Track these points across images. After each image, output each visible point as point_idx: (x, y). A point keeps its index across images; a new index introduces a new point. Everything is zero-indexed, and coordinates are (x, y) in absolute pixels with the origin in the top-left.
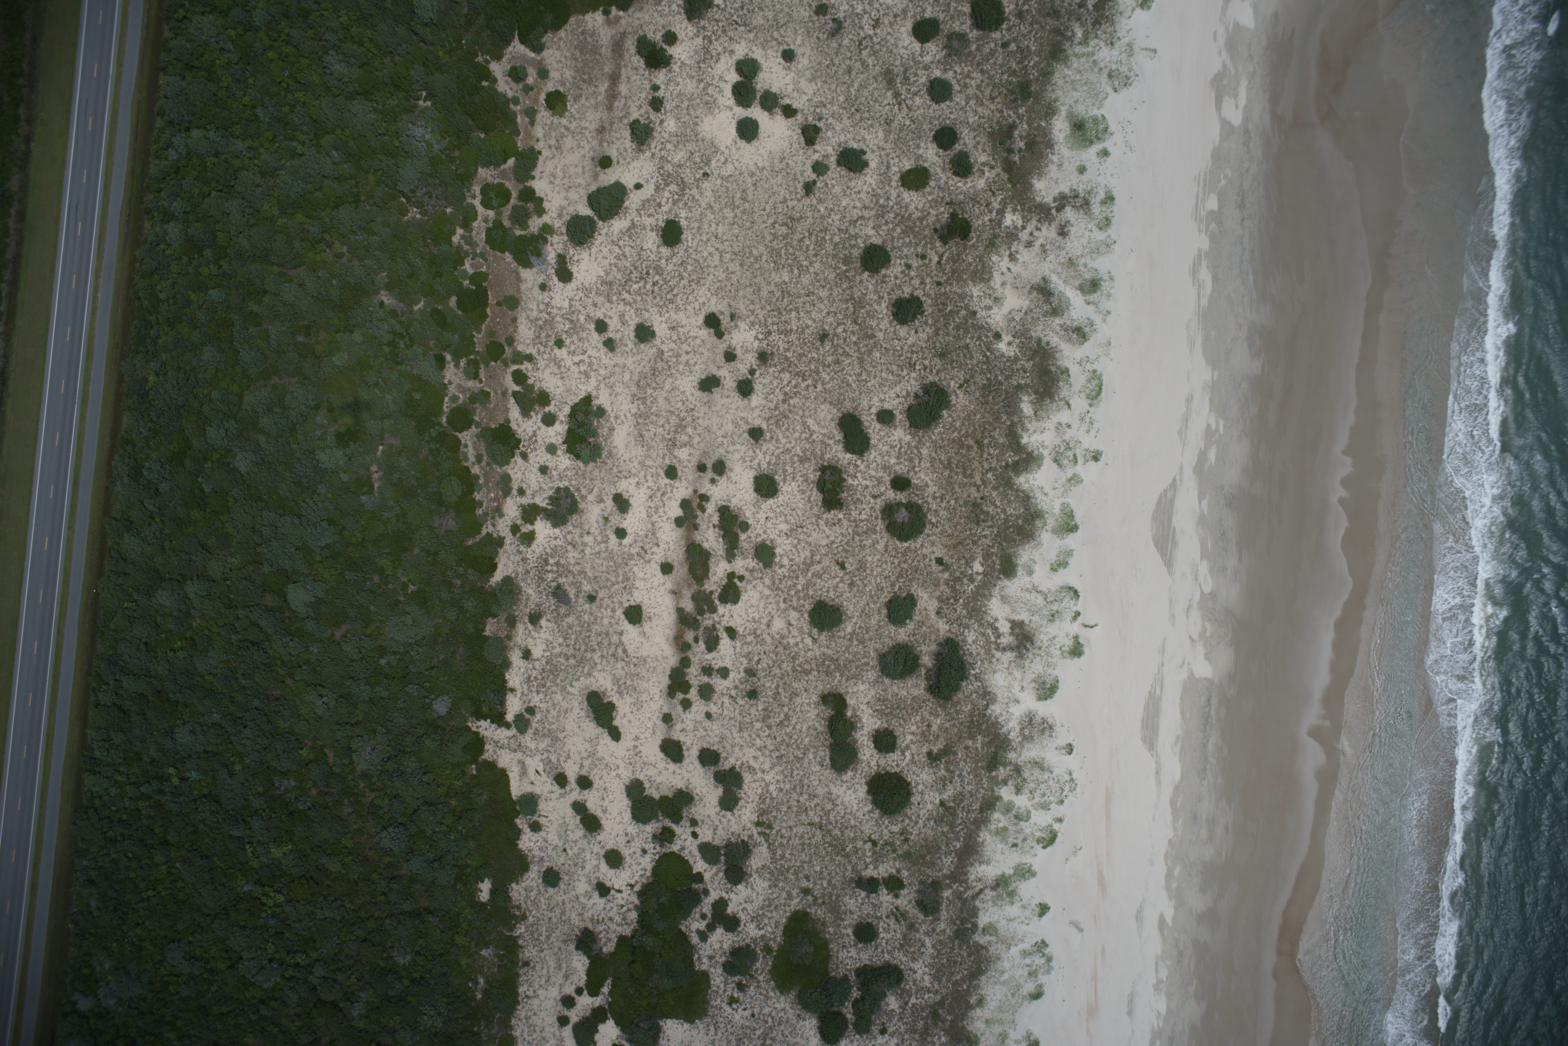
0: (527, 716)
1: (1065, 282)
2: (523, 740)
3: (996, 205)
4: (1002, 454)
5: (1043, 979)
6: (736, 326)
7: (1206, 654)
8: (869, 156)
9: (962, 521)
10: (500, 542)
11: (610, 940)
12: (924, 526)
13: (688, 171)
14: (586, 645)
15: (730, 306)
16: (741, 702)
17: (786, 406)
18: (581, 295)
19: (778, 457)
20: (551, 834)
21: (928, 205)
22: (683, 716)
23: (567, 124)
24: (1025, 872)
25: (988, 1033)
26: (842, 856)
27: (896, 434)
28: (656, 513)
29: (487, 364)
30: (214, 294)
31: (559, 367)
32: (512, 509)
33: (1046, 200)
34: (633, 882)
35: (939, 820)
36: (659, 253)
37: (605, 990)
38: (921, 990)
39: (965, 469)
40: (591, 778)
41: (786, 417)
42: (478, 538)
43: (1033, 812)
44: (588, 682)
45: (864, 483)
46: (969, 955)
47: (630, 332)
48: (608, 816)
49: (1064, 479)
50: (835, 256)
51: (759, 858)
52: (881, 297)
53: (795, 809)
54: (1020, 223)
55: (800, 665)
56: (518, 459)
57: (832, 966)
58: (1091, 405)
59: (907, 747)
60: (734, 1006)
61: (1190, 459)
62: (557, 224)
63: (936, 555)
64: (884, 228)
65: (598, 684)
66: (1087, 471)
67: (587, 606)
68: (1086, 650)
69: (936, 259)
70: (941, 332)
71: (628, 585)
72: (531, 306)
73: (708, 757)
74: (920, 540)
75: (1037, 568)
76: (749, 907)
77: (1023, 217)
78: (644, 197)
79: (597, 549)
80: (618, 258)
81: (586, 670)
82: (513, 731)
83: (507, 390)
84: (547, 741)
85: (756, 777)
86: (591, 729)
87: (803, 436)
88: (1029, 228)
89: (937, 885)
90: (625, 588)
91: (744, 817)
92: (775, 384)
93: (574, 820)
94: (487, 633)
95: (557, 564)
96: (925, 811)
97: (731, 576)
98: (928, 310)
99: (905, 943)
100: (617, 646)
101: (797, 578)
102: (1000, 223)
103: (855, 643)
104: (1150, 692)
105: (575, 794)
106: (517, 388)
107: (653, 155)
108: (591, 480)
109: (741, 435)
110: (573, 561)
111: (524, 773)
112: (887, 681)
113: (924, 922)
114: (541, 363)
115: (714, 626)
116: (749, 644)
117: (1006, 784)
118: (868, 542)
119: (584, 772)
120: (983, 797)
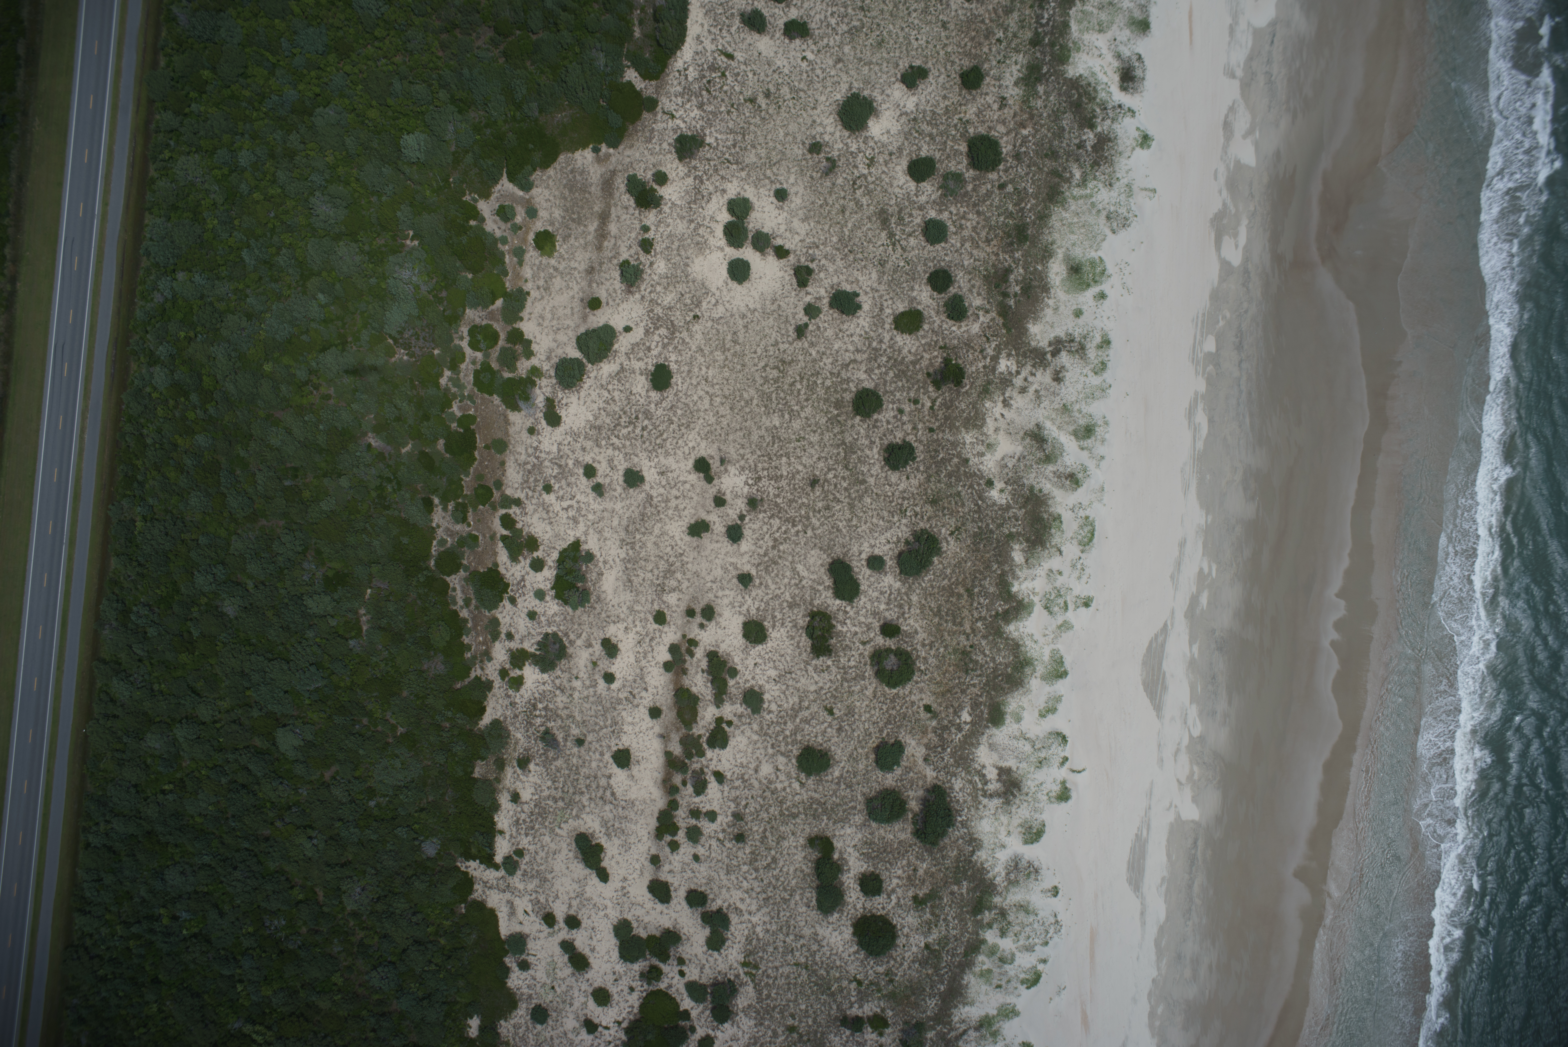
0: (516, 858)
1: (1059, 428)
2: (511, 881)
3: (990, 352)
4: (992, 603)
6: (726, 470)
7: (1193, 797)
8: (862, 298)
9: (951, 669)
10: (488, 686)
12: (913, 673)
13: (678, 313)
14: (575, 787)
15: (720, 450)
16: (728, 845)
17: (775, 552)
18: (569, 439)
19: (767, 603)
20: (540, 973)
21: (921, 349)
22: (671, 857)
23: (556, 264)
24: (1009, 1012)
26: (828, 995)
27: (886, 580)
28: (644, 658)
29: (475, 509)
30: (201, 440)
31: (548, 512)
32: (500, 653)
33: (1041, 344)
34: (620, 1019)
35: (924, 963)
36: (648, 397)
39: (954, 617)
40: (579, 917)
41: (776, 563)
42: (467, 681)
43: (1018, 954)
44: (576, 824)
45: (853, 629)
47: (618, 477)
48: (596, 955)
49: (1054, 626)
50: (826, 400)
51: (745, 998)
52: (872, 443)
53: (781, 950)
54: (1014, 368)
55: (787, 809)
56: (506, 603)
58: (1082, 552)
59: (893, 891)
61: (1182, 603)
62: (546, 367)
63: (924, 702)
64: (876, 371)
65: (587, 826)
66: (1078, 617)
67: (575, 750)
68: (1073, 794)
69: (929, 404)
70: (933, 479)
71: (616, 729)
72: (519, 450)
73: (696, 898)
74: (908, 687)
75: (1026, 715)
76: (735, 1045)
77: (1018, 362)
78: (633, 341)
79: (586, 693)
80: (607, 402)
81: (574, 813)
82: (502, 873)
83: (495, 534)
84: (536, 882)
85: (743, 919)
86: (579, 869)
87: (793, 582)
88: (1023, 374)
89: (920, 1027)
90: (613, 732)
91: (730, 957)
92: (765, 529)
93: (562, 959)
94: (476, 775)
95: (546, 708)
96: (910, 953)
97: (719, 720)
98: (920, 456)
100: (605, 789)
101: (785, 723)
102: (994, 369)
103: (843, 787)
104: (1137, 835)
105: (564, 933)
106: (505, 532)
107: (643, 297)
108: (580, 624)
109: (730, 581)
110: (561, 705)
111: (512, 913)
112: (874, 825)
114: (530, 508)
115: (702, 769)
116: (737, 788)
117: (991, 928)
118: (857, 688)
119: (572, 912)
120: (968, 941)
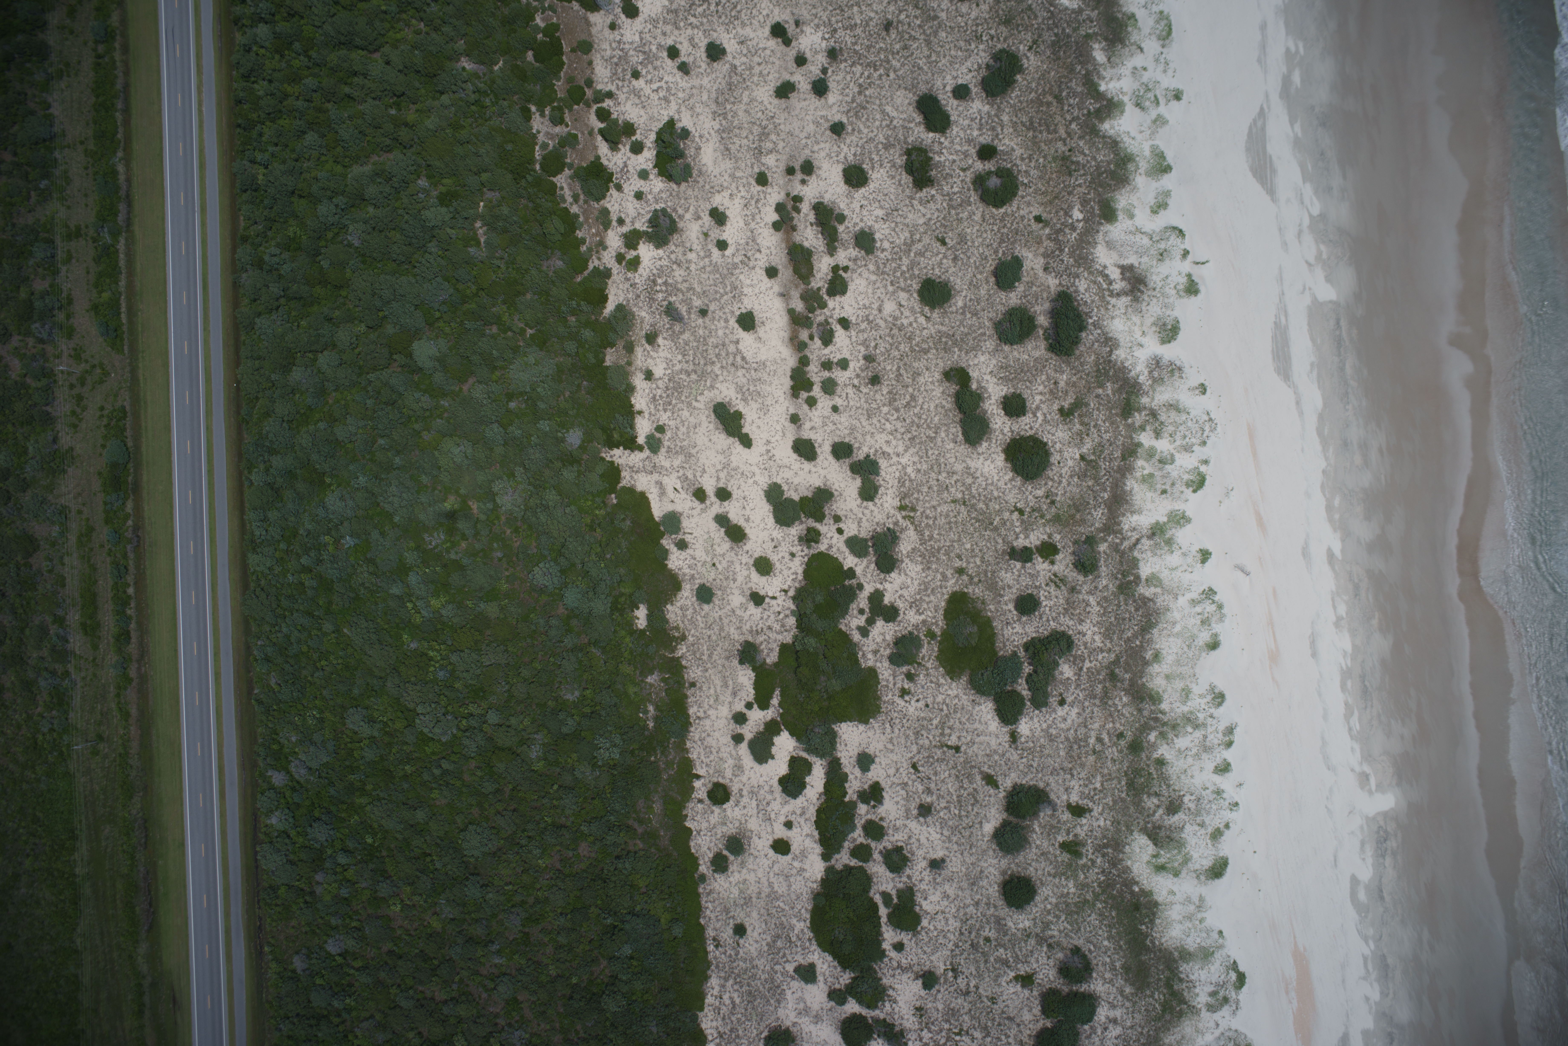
0: (658, 435)
2: (657, 461)
4: (1082, 103)
5: (1217, 628)
6: (802, 31)
7: (1326, 277)
9: (1054, 176)
10: (607, 274)
11: (771, 650)
12: (1017, 188)
14: (705, 358)
15: (793, 14)
16: (865, 390)
17: (862, 98)
18: (649, 26)
19: (863, 147)
20: (698, 551)
22: (810, 414)
24: (1180, 519)
25: (1169, 689)
26: (991, 530)
27: (974, 106)
28: (753, 220)
29: (571, 110)
31: (639, 97)
32: (614, 240)
34: (786, 587)
35: (1082, 476)
37: (775, 701)
38: (1093, 652)
39: (1048, 126)
40: (729, 489)
41: (864, 108)
42: (586, 273)
43: (1177, 456)
44: (712, 395)
45: (951, 157)
46: (1137, 610)
47: (701, 53)
48: (751, 524)
49: (1149, 122)
51: (907, 543)
53: (935, 488)
55: (917, 345)
56: (613, 192)
57: (998, 645)
58: (1163, 46)
59: (1038, 408)
60: (907, 698)
61: (1274, 86)
63: (1034, 214)
65: (723, 396)
66: (1171, 111)
67: (700, 321)
68: (1201, 288)
71: (737, 293)
72: (604, 47)
73: (841, 451)
74: (1015, 203)
75: (1136, 212)
76: (905, 593)
79: (702, 264)
81: (708, 384)
82: (647, 453)
83: (593, 129)
84: (681, 458)
85: (892, 462)
86: (722, 440)
87: (884, 123)
89: (1091, 541)
90: (734, 297)
91: (886, 505)
92: (848, 78)
93: (718, 534)
95: (665, 283)
96: (1066, 469)
97: (835, 269)
99: (1069, 607)
100: (735, 355)
101: (900, 259)
103: (969, 316)
104: (1275, 323)
105: (716, 507)
106: (602, 126)
108: (686, 199)
109: (823, 134)
110: (680, 279)
111: (663, 493)
112: (1007, 348)
113: (1084, 583)
114: (622, 97)
115: (826, 321)
116: (863, 331)
117: (1144, 430)
118: (965, 215)
119: (721, 485)
120: (1123, 444)
